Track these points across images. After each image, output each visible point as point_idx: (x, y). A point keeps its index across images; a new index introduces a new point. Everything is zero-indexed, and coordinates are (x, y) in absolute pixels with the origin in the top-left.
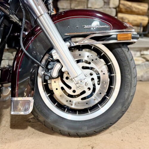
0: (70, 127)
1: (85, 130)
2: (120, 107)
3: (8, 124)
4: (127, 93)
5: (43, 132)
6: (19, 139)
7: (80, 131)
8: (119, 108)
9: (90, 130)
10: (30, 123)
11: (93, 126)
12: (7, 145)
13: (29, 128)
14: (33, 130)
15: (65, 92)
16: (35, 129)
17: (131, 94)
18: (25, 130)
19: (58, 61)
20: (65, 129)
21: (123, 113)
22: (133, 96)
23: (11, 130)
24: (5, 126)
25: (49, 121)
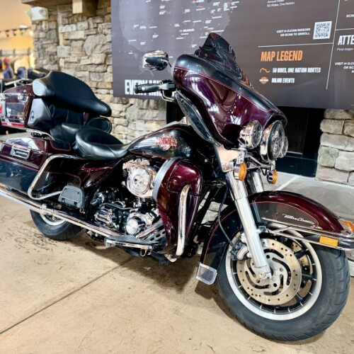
1: (262, 329)
3: (194, 286)
5: (224, 311)
6: (198, 306)
7: (257, 327)
10: (215, 295)
11: (273, 329)
12: (187, 306)
13: (212, 300)
14: (215, 303)
15: (249, 278)
16: (217, 303)
18: (207, 300)
20: (242, 317)
23: (195, 293)
24: (191, 287)
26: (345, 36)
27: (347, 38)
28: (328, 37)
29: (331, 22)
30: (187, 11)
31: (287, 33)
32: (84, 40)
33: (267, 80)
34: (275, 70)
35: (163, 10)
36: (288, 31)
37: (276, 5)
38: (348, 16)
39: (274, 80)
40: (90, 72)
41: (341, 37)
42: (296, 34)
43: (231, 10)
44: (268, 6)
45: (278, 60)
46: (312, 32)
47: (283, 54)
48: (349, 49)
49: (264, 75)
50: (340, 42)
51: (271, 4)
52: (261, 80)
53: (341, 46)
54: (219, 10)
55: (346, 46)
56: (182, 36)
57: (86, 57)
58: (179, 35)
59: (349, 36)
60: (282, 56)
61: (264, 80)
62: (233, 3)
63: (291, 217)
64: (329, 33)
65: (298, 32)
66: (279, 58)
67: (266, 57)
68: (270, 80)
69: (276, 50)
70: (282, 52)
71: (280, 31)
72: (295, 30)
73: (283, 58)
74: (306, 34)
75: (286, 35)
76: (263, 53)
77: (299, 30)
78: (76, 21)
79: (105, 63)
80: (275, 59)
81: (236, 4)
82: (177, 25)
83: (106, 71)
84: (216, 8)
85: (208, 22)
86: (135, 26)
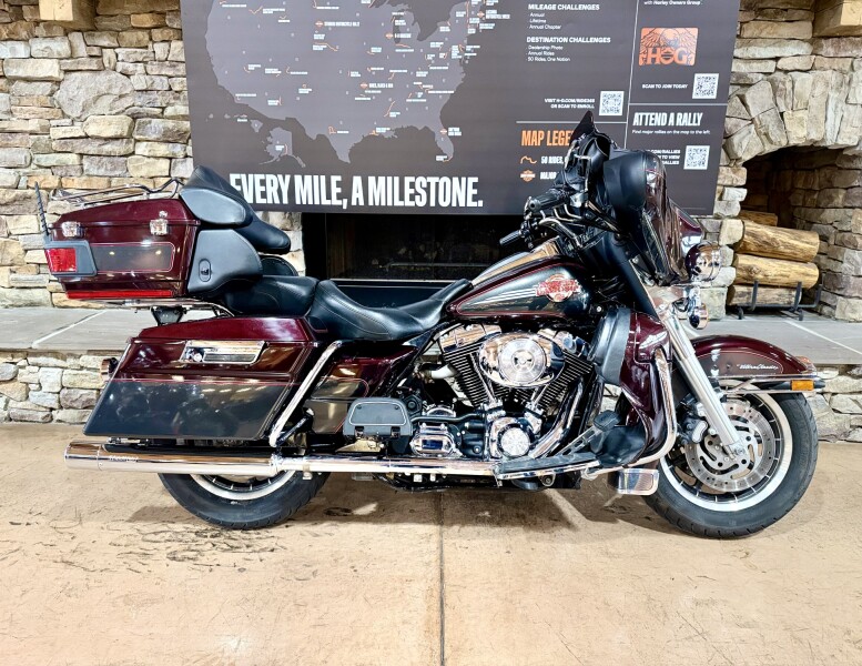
0: (708, 521)
1: (733, 526)
2: (791, 493)
4: (803, 471)
7: (726, 528)
8: (789, 494)
9: (742, 527)
11: (747, 521)
15: (706, 465)
17: (810, 473)
19: (704, 419)
21: (795, 502)
22: (811, 476)
25: (676, 508)
26: (642, 114)
27: (644, 117)
28: (620, 114)
29: (622, 93)
30: (375, 50)
31: (560, 103)
32: (58, 83)
33: (533, 176)
34: (544, 160)
35: (319, 42)
36: (562, 101)
37: (542, 59)
38: (644, 86)
39: (544, 176)
40: (81, 155)
41: (637, 115)
42: (574, 106)
43: (466, 58)
44: (530, 59)
45: (549, 144)
46: (597, 105)
47: (557, 135)
48: (648, 132)
49: (527, 167)
50: (637, 122)
51: (534, 56)
52: (522, 176)
53: (638, 128)
54: (442, 55)
55: (643, 127)
56: (367, 95)
57: (68, 121)
58: (361, 92)
59: (647, 114)
60: (555, 138)
61: (528, 176)
62: (469, 48)
63: (748, 367)
64: (621, 108)
65: (577, 103)
66: (551, 142)
67: (530, 138)
68: (538, 175)
69: (545, 128)
70: (555, 132)
71: (550, 100)
72: (573, 101)
73: (557, 141)
74: (589, 106)
75: (560, 106)
76: (524, 132)
77: (578, 100)
78: (24, 34)
79: (130, 136)
80: (544, 142)
81: (475, 50)
82: (355, 74)
83: (133, 153)
84: (436, 51)
85: (420, 74)
86: (252, 67)
